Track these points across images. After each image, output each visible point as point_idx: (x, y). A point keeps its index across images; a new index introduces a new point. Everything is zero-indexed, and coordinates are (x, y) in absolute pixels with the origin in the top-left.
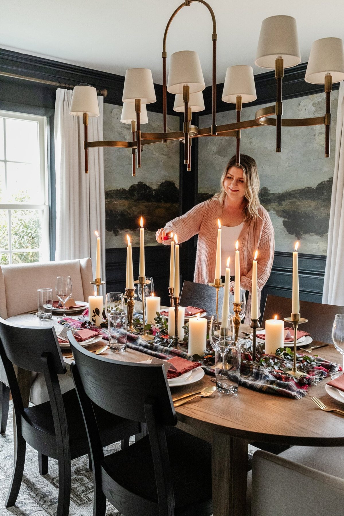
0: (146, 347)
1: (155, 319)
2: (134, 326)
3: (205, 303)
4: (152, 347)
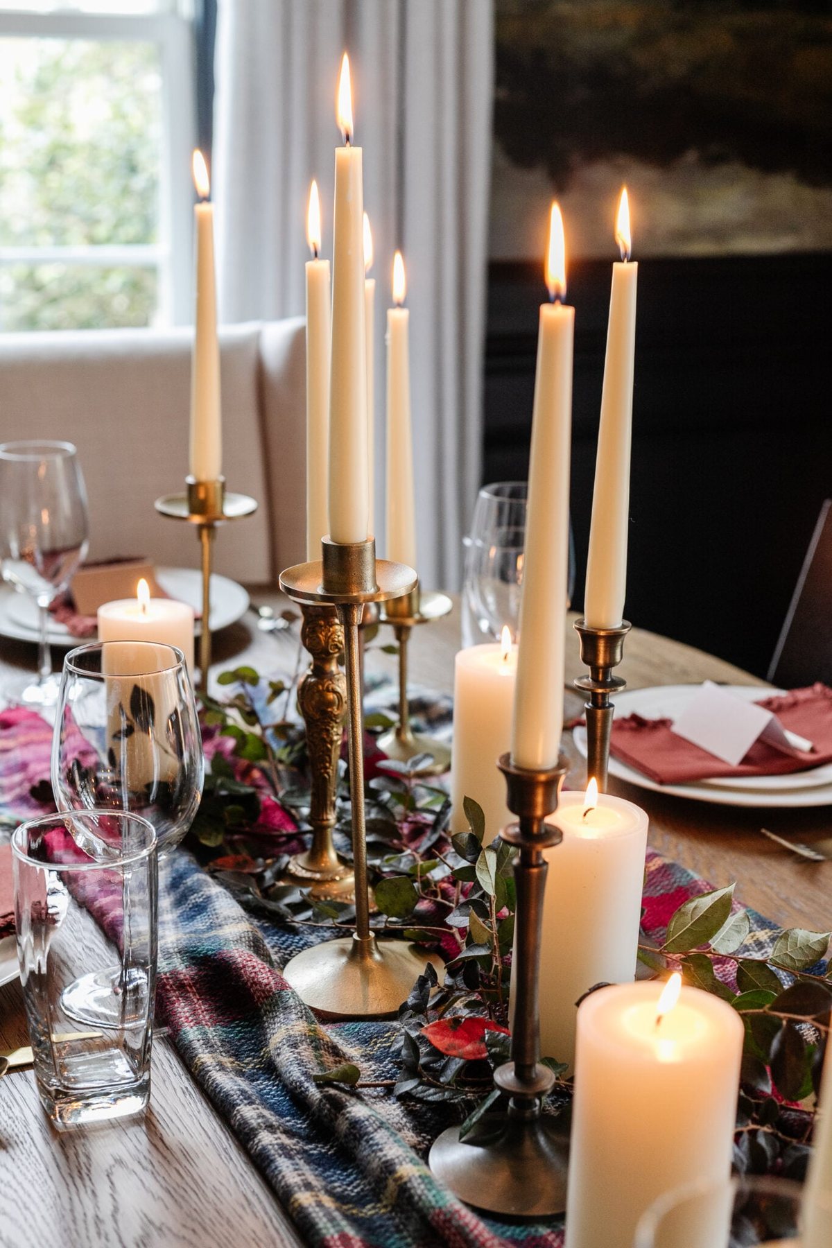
4: (333, 1119)
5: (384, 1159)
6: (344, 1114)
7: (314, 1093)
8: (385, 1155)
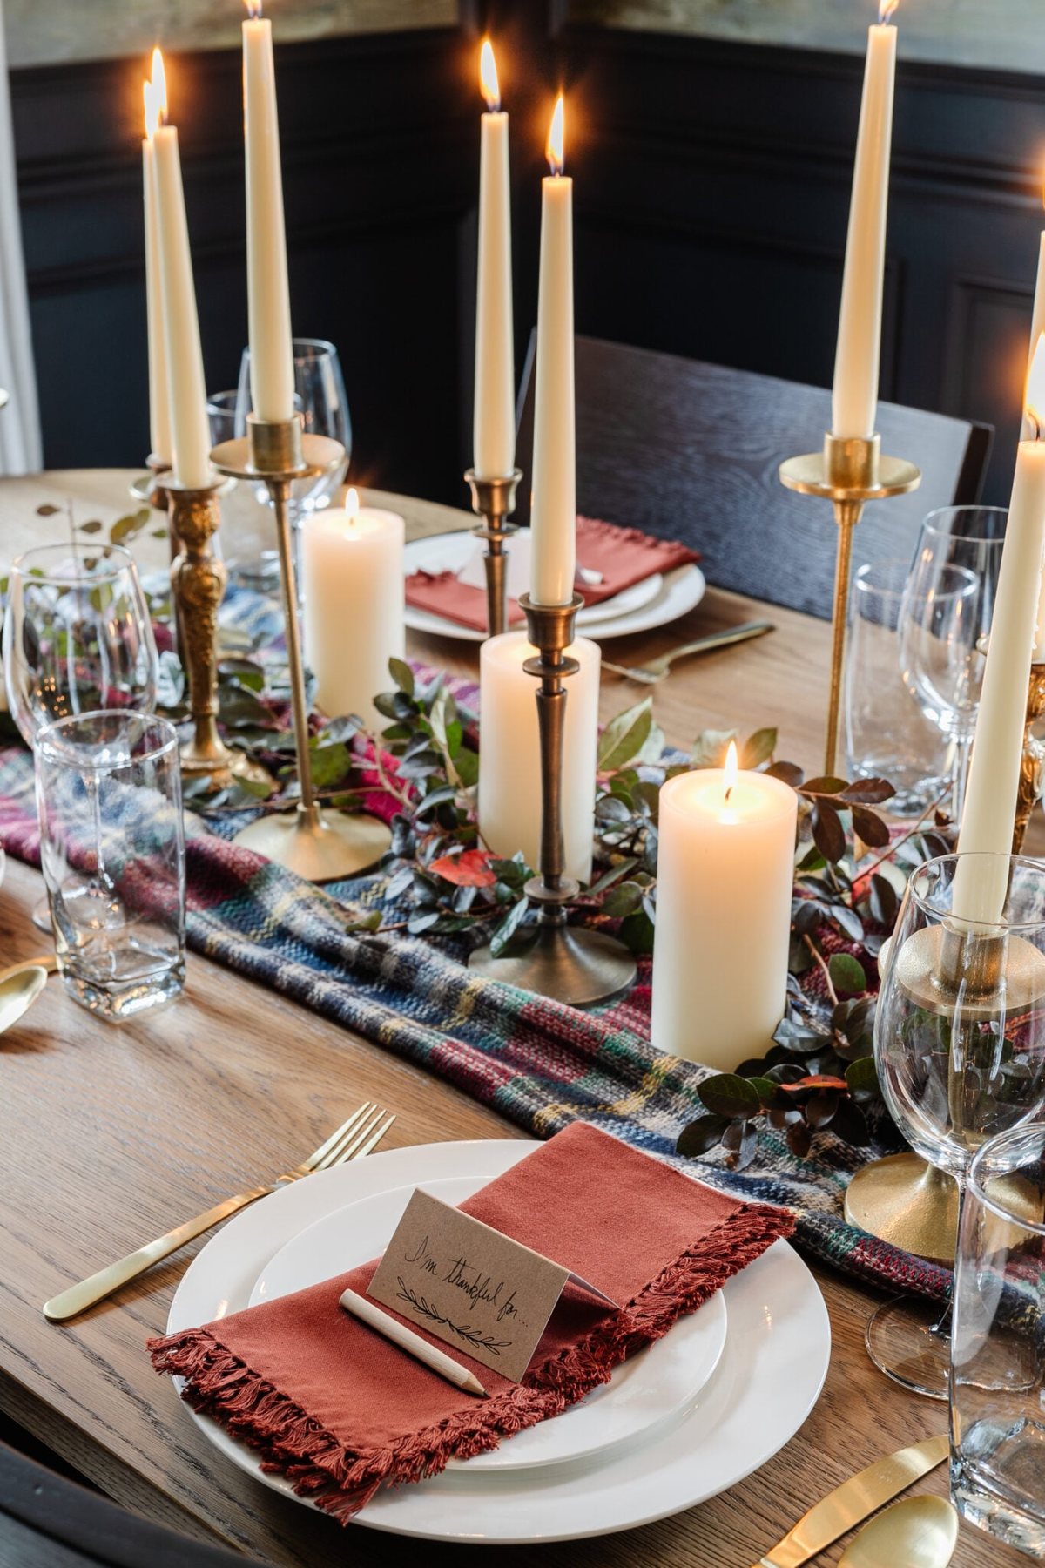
0: (326, 955)
1: (379, 703)
2: (229, 731)
3: (674, 485)
4: (377, 961)
5: (449, 980)
6: (391, 953)
7: (351, 944)
8: (449, 976)
